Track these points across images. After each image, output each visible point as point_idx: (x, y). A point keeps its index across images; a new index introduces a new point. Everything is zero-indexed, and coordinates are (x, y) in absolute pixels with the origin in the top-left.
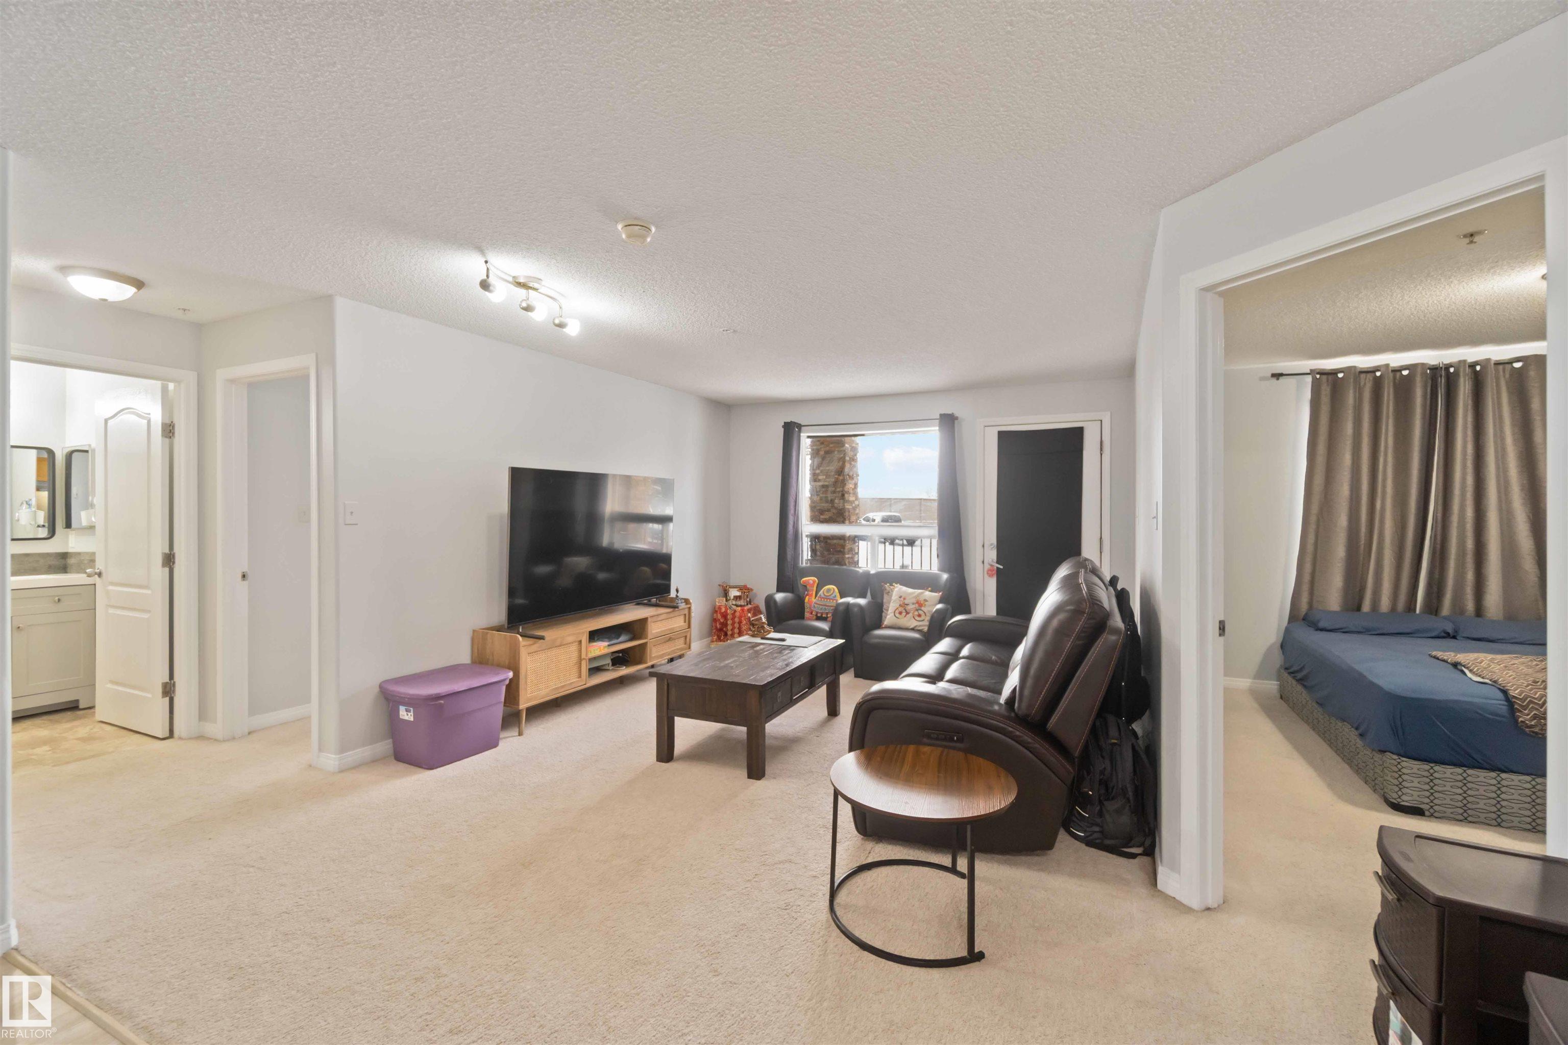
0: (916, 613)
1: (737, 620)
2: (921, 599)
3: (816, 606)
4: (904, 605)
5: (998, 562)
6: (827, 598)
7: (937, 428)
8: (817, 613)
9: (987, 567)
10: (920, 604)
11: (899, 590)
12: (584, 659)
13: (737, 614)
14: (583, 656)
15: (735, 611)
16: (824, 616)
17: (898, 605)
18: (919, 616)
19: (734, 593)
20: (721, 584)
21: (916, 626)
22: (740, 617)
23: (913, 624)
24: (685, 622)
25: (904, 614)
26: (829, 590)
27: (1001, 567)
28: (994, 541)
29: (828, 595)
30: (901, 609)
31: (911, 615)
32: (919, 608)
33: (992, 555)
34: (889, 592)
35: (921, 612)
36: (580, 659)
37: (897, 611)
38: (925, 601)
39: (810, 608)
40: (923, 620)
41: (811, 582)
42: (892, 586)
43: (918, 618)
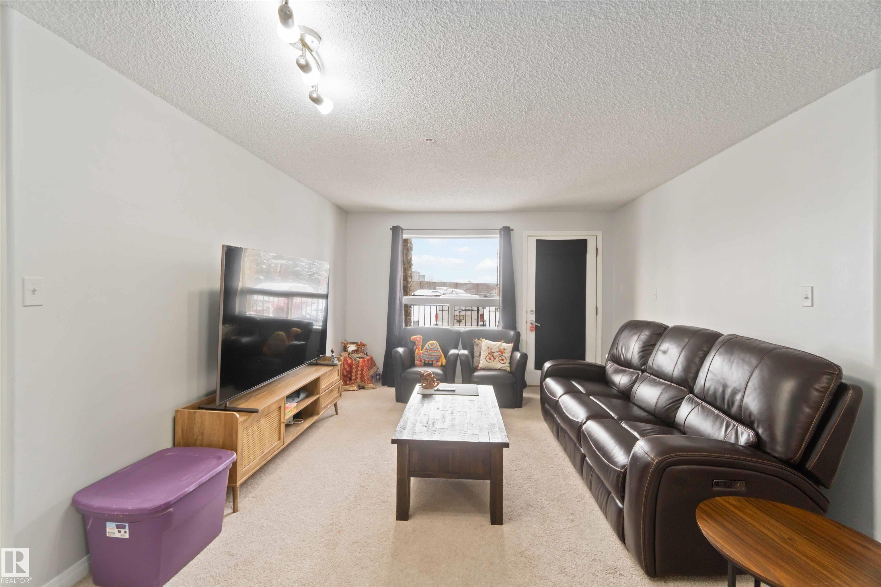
0: (500, 358)
1: (360, 368)
2: (502, 348)
3: (424, 356)
4: (491, 353)
5: (536, 322)
6: (432, 350)
8: (425, 361)
9: (529, 325)
10: (502, 352)
11: (485, 343)
13: (360, 364)
14: (282, 420)
15: (359, 362)
16: (430, 362)
17: (487, 354)
18: (503, 360)
19: (352, 348)
20: (343, 342)
21: (501, 367)
22: (362, 366)
23: (499, 366)
24: (338, 376)
25: (493, 359)
26: (432, 344)
27: (539, 325)
28: (534, 309)
29: (432, 347)
30: (490, 356)
31: (497, 360)
32: (502, 355)
33: (532, 317)
34: (478, 345)
35: (503, 357)
36: (280, 423)
37: (488, 358)
38: (505, 349)
39: (420, 357)
40: (505, 363)
41: (419, 339)
42: (481, 339)
43: (501, 362)
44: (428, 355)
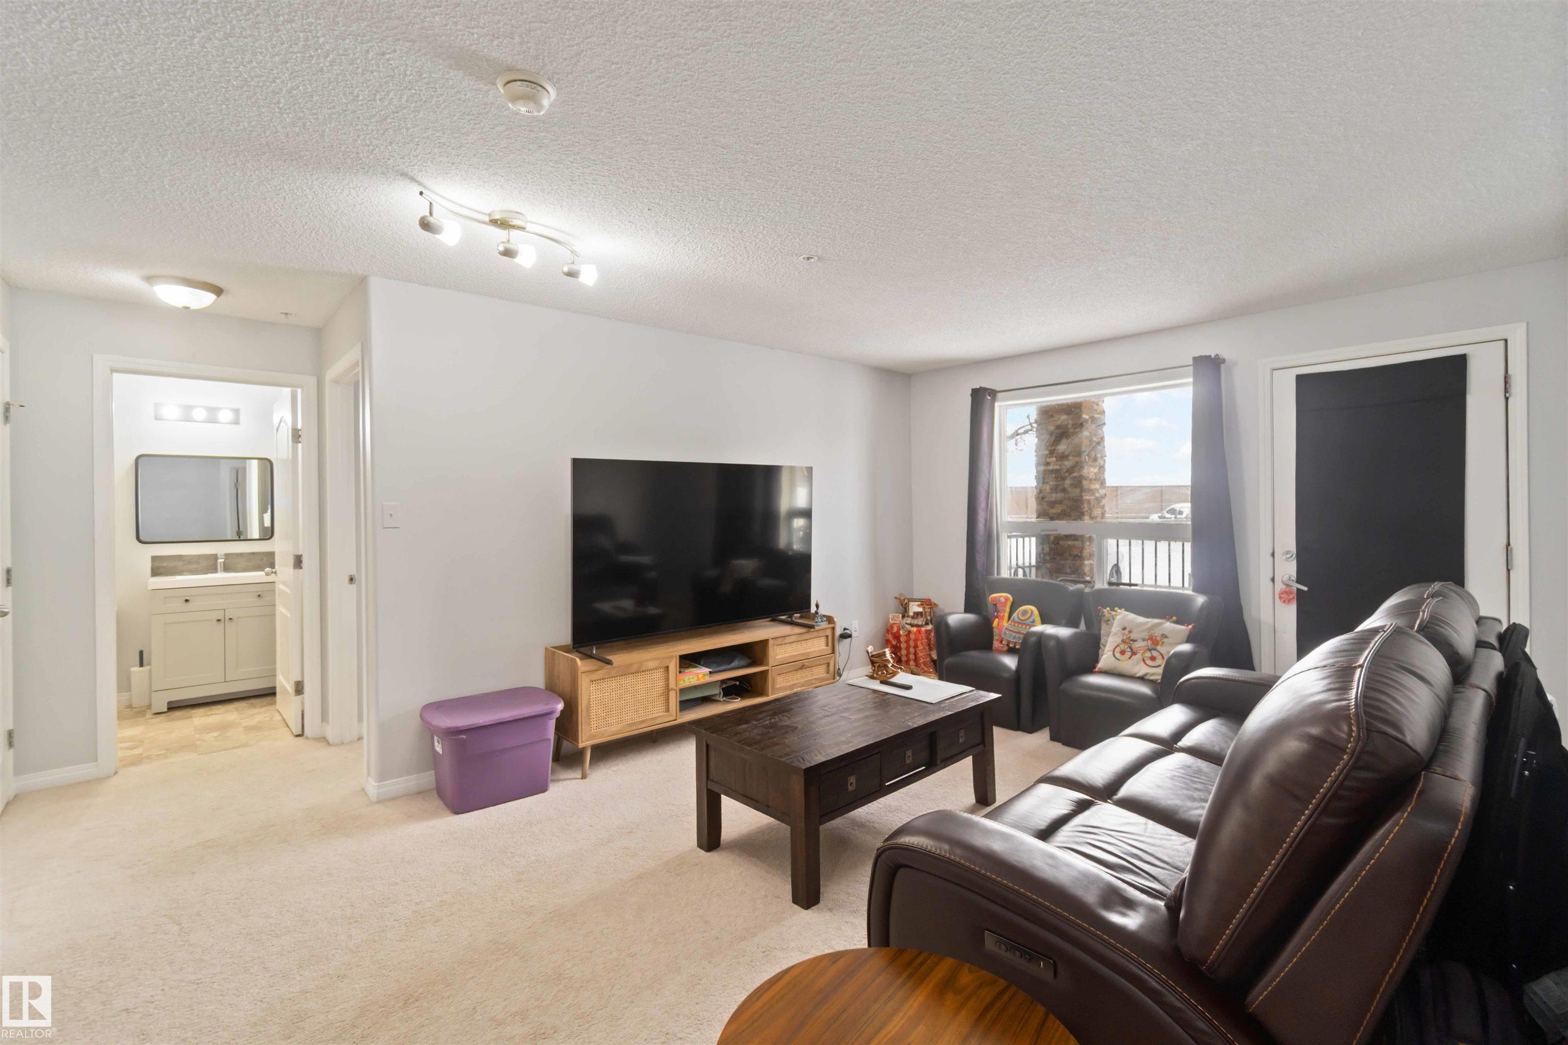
0: (1148, 654)
1: (912, 643)
2: (1157, 633)
3: (1007, 632)
4: (1128, 642)
5: (1299, 581)
6: (1022, 623)
7: (1191, 380)
8: (1009, 642)
9: (1280, 587)
10: (1155, 642)
11: (1122, 617)
12: (672, 689)
13: (912, 636)
14: (672, 685)
15: (909, 632)
17: (1119, 640)
18: (1153, 658)
19: (915, 608)
20: (898, 597)
21: (1147, 674)
22: (916, 640)
23: (1141, 670)
24: (827, 645)
25: (1128, 654)
26: (1025, 612)
27: (1305, 589)
28: (1293, 549)
29: (1023, 618)
30: (1123, 647)
31: (1139, 656)
32: (1152, 646)
33: (1289, 569)
34: (1108, 620)
35: (1155, 653)
36: (667, 689)
37: (1118, 650)
38: (1164, 636)
39: (1000, 635)
40: (1156, 666)
41: (1003, 600)
42: (1116, 609)
43: (1149, 662)
44: (1015, 632)
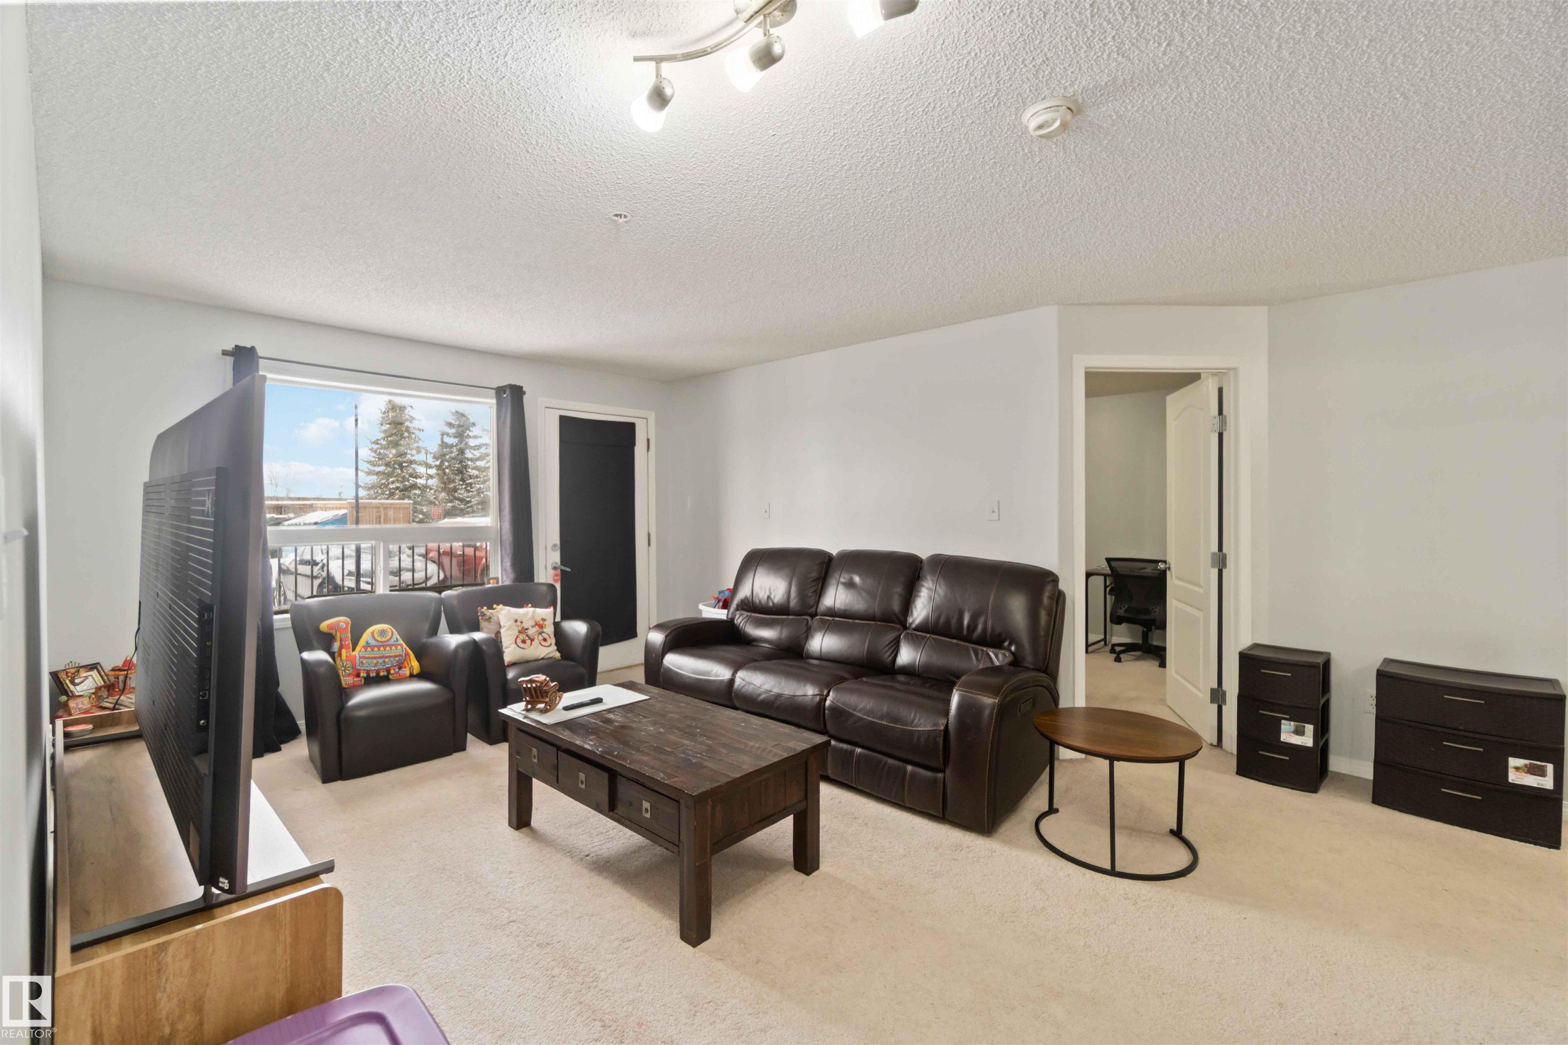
0: (541, 638)
2: (538, 619)
4: (523, 631)
5: (564, 565)
8: (368, 672)
9: (552, 571)
10: (539, 626)
11: (504, 614)
16: (382, 674)
17: (517, 633)
18: (545, 640)
19: (92, 682)
21: (546, 654)
23: (541, 652)
25: (528, 642)
27: (569, 570)
28: (558, 541)
30: (522, 637)
31: (536, 642)
32: (541, 630)
33: (555, 557)
34: (490, 618)
35: (545, 635)
37: (519, 641)
38: (542, 621)
40: (551, 645)
42: (495, 606)
43: (544, 643)
44: (375, 658)
